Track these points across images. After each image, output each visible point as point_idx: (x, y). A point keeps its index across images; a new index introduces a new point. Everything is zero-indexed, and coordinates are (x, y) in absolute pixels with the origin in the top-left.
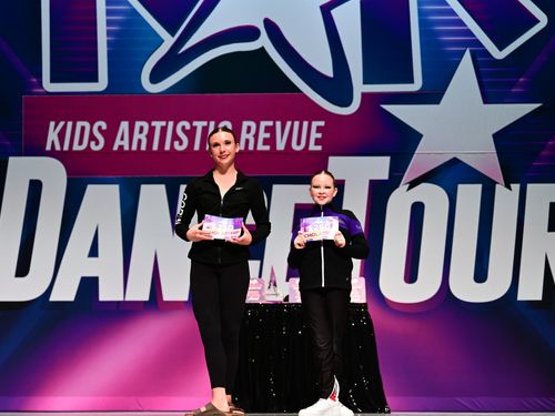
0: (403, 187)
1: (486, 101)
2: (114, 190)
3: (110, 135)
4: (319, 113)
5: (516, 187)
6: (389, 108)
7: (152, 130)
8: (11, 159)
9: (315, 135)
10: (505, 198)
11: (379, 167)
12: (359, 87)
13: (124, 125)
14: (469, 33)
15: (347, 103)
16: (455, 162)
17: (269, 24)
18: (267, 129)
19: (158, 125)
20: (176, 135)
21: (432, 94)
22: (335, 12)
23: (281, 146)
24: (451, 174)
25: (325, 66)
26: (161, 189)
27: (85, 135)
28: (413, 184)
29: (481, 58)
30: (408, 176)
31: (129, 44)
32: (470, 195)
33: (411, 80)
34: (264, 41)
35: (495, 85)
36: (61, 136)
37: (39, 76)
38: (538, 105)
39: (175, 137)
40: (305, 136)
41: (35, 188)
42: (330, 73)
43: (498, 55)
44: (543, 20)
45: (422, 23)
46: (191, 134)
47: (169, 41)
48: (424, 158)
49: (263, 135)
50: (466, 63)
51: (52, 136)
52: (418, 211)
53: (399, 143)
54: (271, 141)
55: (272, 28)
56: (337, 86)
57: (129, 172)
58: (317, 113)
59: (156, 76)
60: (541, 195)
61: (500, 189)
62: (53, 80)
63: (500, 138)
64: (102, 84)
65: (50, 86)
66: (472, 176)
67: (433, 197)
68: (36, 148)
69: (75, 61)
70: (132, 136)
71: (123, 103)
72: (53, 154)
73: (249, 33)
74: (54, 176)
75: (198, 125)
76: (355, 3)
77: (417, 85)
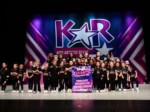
1: (107, 48)
3: (64, 53)
4: (88, 50)
6: (96, 49)
7: (69, 52)
12: (92, 46)
13: (65, 51)
14: (105, 40)
15: (91, 48)
16: (104, 55)
17: (82, 39)
18: (82, 52)
21: (101, 47)
22: (89, 38)
25: (89, 44)
29: (107, 43)
31: (66, 42)
33: (98, 46)
34: (81, 41)
35: (108, 46)
36: (58, 53)
37: (56, 46)
38: (113, 48)
42: (89, 45)
43: (109, 42)
44: (114, 38)
47: (70, 42)
49: (81, 52)
50: (105, 43)
51: (57, 53)
54: (82, 53)
55: (82, 40)
58: (88, 49)
59: (69, 46)
62: (57, 46)
63: (109, 52)
64: (63, 47)
65: (57, 47)
69: (60, 44)
70: (66, 53)
71: (65, 49)
72: (57, 55)
73: (80, 40)
75: (74, 51)
76: (92, 37)
77: (99, 46)
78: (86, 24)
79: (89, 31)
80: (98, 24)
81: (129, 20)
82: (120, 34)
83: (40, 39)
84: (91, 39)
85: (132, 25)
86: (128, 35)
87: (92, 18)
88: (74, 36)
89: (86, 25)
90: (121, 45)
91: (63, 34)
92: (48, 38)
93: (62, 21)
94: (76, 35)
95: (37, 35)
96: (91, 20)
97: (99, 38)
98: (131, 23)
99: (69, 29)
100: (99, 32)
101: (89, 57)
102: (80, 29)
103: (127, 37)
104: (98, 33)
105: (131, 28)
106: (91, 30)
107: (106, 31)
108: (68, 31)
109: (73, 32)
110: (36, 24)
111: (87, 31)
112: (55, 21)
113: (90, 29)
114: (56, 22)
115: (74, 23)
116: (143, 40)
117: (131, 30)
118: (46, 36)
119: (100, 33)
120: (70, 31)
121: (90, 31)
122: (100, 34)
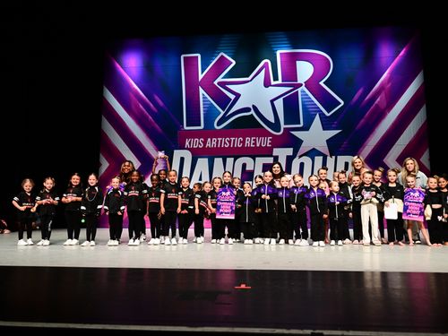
0: (297, 158)
1: (324, 129)
2: (206, 160)
3: (205, 143)
4: (270, 135)
5: (334, 157)
6: (293, 133)
7: (218, 141)
8: (175, 151)
9: (269, 141)
10: (330, 161)
11: (290, 151)
12: (283, 126)
13: (209, 140)
14: (318, 108)
15: (279, 131)
16: (314, 149)
17: (254, 106)
18: (255, 140)
19: (220, 139)
20: (225, 142)
21: (306, 128)
22: (275, 102)
23: (258, 145)
24: (313, 153)
25: (272, 119)
26: (221, 159)
27: (197, 143)
28: (300, 157)
29: (322, 116)
30: (299, 154)
31: (210, 114)
32: (319, 160)
33: (299, 123)
34: (252, 112)
35: (327, 124)
36: (190, 143)
37: (183, 125)
39: (225, 143)
40: (265, 142)
41: (182, 159)
42: (273, 121)
43: (328, 115)
44: (342, 103)
45: (303, 105)
46: (230, 142)
47: (223, 113)
48: (304, 148)
49: (253, 142)
50: (317, 118)
51: (187, 143)
52: (302, 165)
53: (296, 143)
54: (255, 144)
55: (255, 108)
56: (276, 126)
57: (211, 154)
58: (270, 134)
59: (219, 124)
60: (342, 159)
61: (329, 158)
62: (187, 126)
63: (328, 141)
64: (202, 127)
65: (186, 128)
66: (319, 154)
67: (307, 161)
68: (182, 147)
69: (194, 120)
70: (212, 143)
71: (209, 133)
72: (187, 149)
73: (247, 110)
74: (188, 156)
75: (232, 139)
76: (281, 99)
77: (301, 125)
78: (266, 64)
79: (273, 83)
80: (299, 64)
81: (385, 52)
82: (361, 91)
83: (141, 107)
84: (279, 104)
85: (393, 64)
86: (383, 95)
87: (281, 48)
88: (232, 97)
89: (266, 66)
90: (362, 121)
91: (201, 91)
92: (161, 103)
93: (199, 55)
94: (238, 96)
95: (132, 95)
96: (278, 53)
97: (302, 102)
98: (390, 60)
99: (220, 79)
100: (301, 85)
101: (274, 154)
102: (248, 76)
103: (378, 100)
104: (299, 90)
105: (392, 74)
106: (280, 82)
107: (322, 83)
108: (216, 83)
109: (230, 87)
110: (131, 66)
111: (267, 84)
112: (182, 57)
113: (276, 78)
114: (184, 58)
115: (234, 63)
116: (424, 106)
117: (390, 79)
118: (156, 97)
119: (303, 87)
120: (223, 84)
121: (276, 82)
122: (303, 91)
